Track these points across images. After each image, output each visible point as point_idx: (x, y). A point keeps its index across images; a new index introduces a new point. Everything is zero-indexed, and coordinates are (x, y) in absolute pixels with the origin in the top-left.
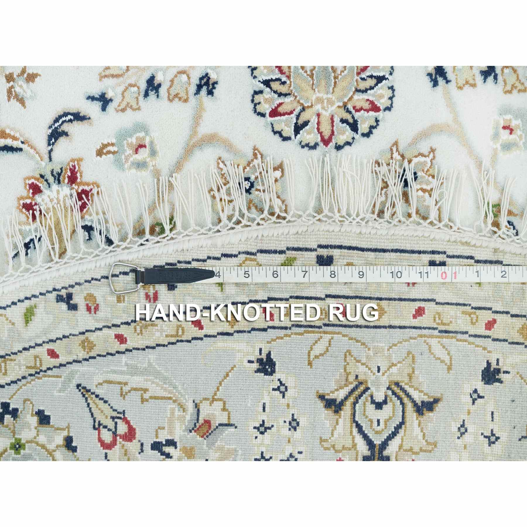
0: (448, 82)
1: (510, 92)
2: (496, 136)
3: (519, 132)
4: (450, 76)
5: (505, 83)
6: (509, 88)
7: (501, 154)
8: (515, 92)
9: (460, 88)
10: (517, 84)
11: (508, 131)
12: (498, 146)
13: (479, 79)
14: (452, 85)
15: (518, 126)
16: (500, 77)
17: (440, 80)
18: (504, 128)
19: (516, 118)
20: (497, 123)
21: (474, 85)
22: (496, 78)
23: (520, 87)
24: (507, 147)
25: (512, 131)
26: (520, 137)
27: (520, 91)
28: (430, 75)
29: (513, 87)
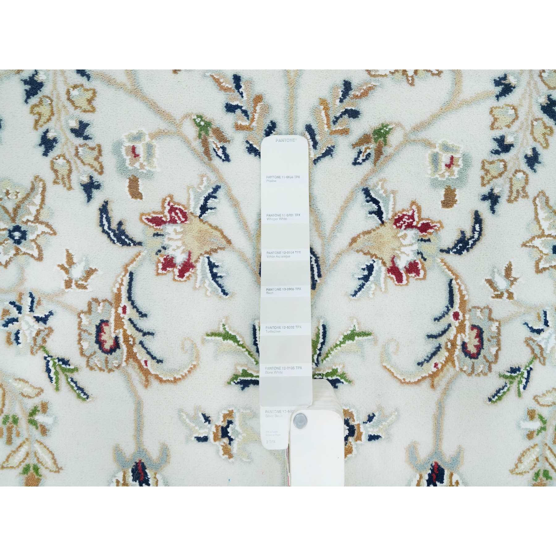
0: (498, 97)
1: (483, 167)
2: (446, 148)
3: (447, 174)
4: (503, 100)
5: (492, 163)
6: (487, 166)
7: (429, 152)
8: (483, 173)
9: (491, 112)
10: (489, 177)
11: (448, 162)
12: (437, 150)
13: (497, 134)
14: (494, 103)
15: (452, 174)
16: (495, 157)
17: (500, 89)
18: (452, 158)
19: (460, 172)
20: (456, 151)
21: (492, 127)
22: (497, 152)
23: (487, 178)
24: (435, 160)
25: (448, 166)
26: (443, 175)
27: (483, 178)
28: (505, 77)
29: (487, 172)
